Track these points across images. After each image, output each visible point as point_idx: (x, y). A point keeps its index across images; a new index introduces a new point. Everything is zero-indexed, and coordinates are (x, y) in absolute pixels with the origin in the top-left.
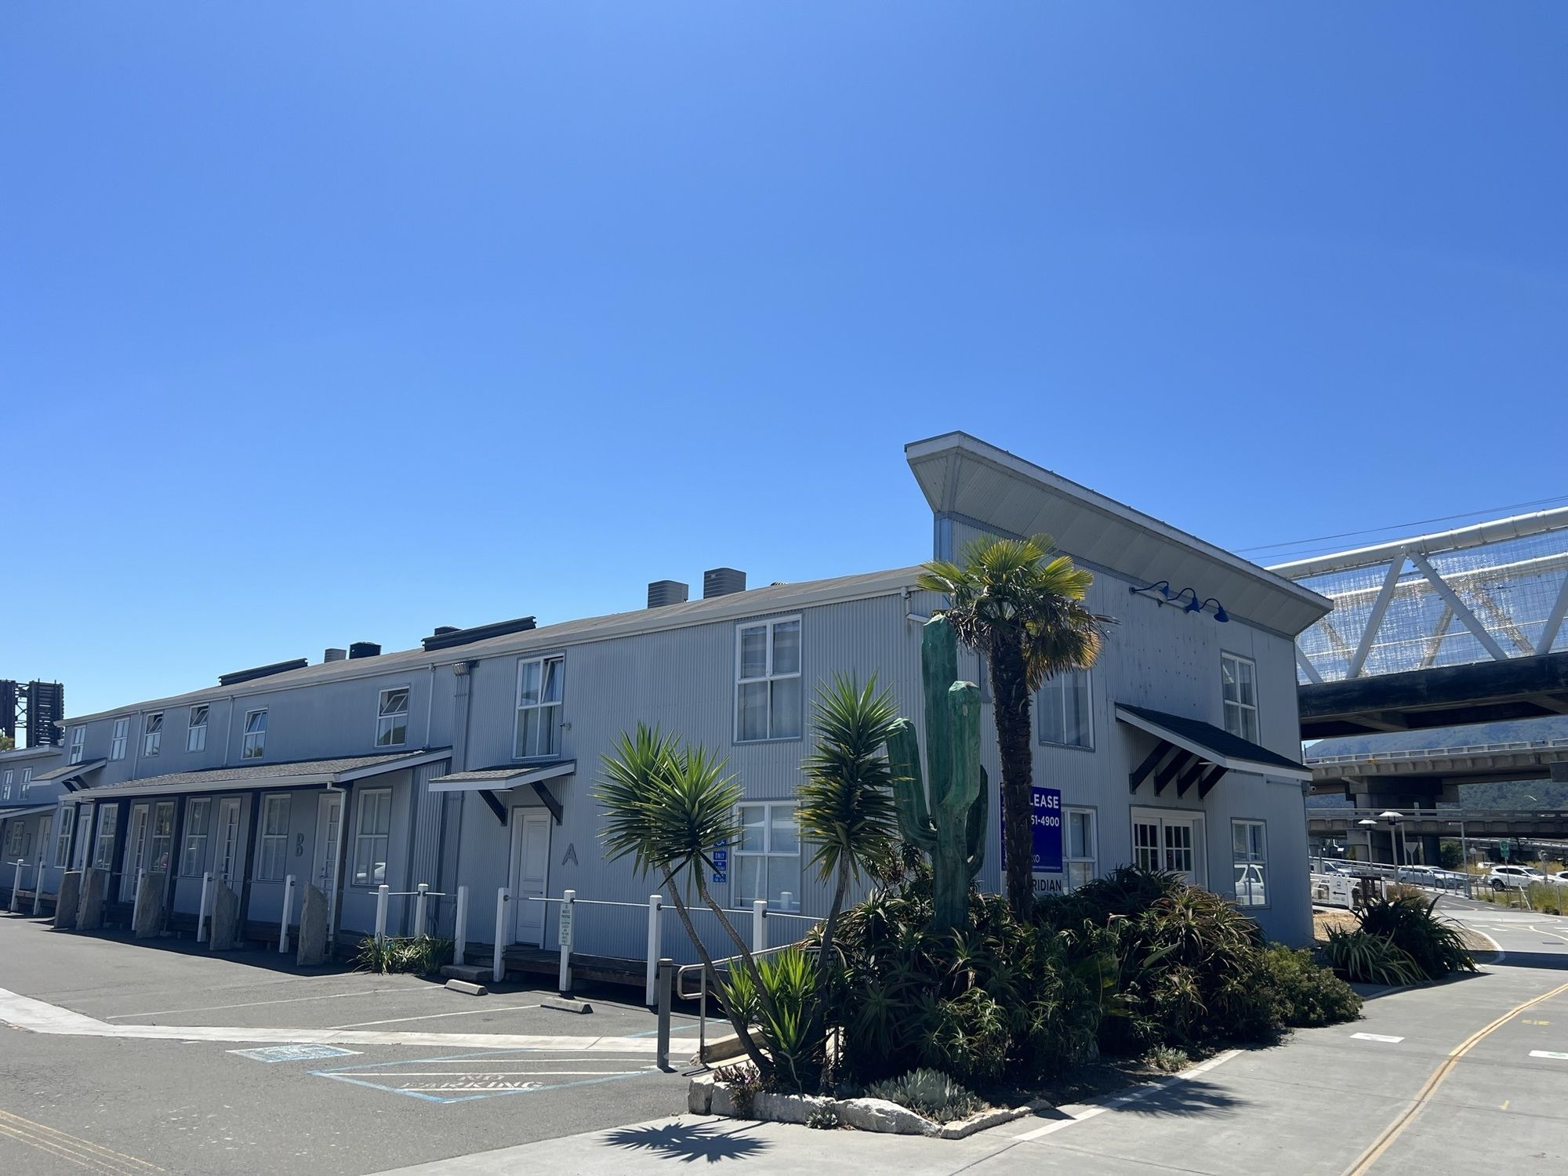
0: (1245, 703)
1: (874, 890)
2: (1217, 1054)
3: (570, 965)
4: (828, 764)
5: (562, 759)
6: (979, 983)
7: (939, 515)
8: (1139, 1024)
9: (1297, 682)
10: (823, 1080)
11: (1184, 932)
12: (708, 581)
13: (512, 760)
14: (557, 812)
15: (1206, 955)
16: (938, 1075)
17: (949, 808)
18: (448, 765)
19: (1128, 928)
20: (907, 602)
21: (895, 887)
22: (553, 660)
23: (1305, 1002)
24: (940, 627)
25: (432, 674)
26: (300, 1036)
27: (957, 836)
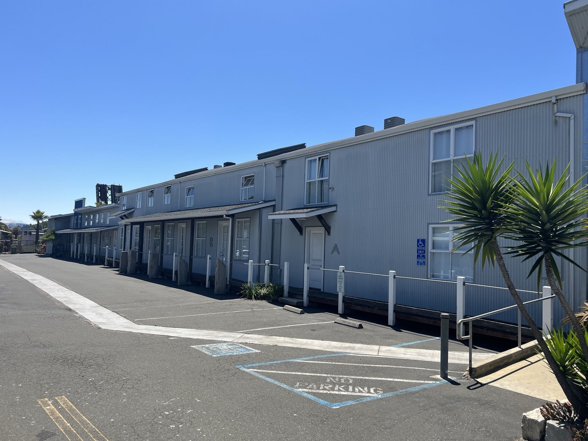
5: (329, 205)
12: (387, 124)
13: (304, 205)
14: (328, 229)
18: (274, 208)
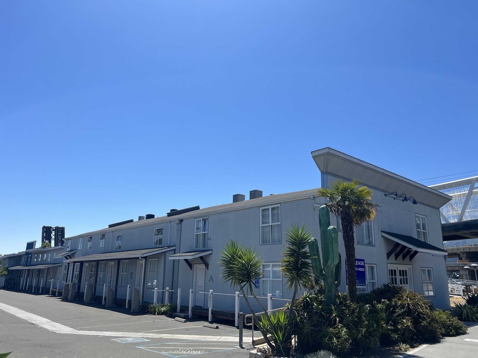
0: (424, 230)
1: (306, 292)
2: (420, 346)
3: (212, 313)
4: (290, 253)
5: (208, 249)
6: (340, 322)
7: (322, 173)
8: (393, 336)
9: (441, 223)
10: (291, 353)
11: (407, 305)
12: (251, 194)
13: (194, 250)
14: (207, 266)
15: (415, 313)
16: (328, 352)
17: (329, 266)
18: (174, 251)
19: (388, 304)
20: (313, 200)
21: (312, 291)
22: (205, 219)
23: (449, 328)
24: (324, 209)
25: (170, 224)
26: (132, 335)
27: (332, 275)
